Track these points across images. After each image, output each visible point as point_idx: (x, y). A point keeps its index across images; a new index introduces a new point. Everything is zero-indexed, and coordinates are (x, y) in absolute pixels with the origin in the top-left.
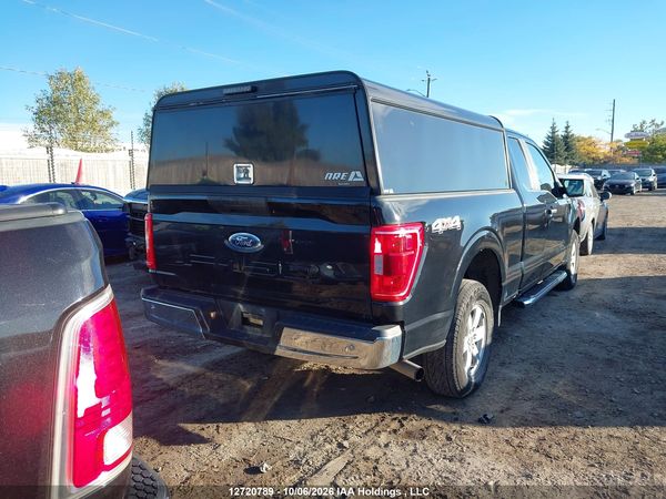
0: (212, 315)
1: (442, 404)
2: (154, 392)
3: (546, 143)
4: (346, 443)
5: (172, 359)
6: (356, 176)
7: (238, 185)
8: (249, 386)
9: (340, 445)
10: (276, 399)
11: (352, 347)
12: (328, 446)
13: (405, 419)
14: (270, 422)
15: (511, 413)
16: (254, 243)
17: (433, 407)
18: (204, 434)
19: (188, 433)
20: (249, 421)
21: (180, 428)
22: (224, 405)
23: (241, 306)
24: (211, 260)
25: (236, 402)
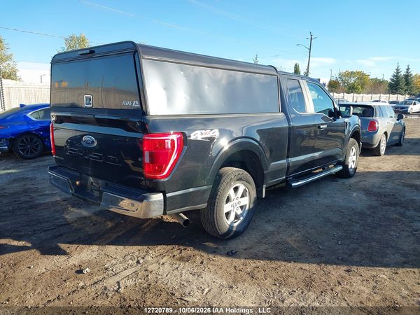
0: (77, 183)
1: (213, 242)
2: (58, 225)
3: (392, 80)
4: (141, 261)
5: (79, 208)
6: (136, 104)
7: (86, 108)
8: (110, 226)
9: (138, 262)
10: (120, 234)
11: (133, 205)
12: (130, 262)
13: (184, 249)
14: (107, 246)
15: (251, 251)
16: (93, 142)
17: (207, 244)
18: (68, 251)
19: (60, 249)
20: (96, 245)
21: (58, 246)
22: (90, 235)
23: (91, 178)
24: (76, 151)
25: (96, 234)
